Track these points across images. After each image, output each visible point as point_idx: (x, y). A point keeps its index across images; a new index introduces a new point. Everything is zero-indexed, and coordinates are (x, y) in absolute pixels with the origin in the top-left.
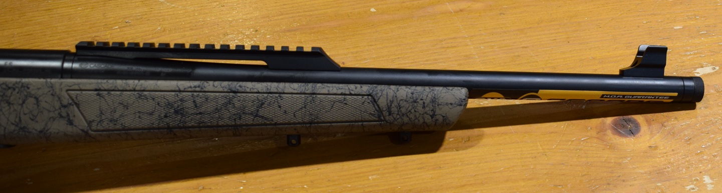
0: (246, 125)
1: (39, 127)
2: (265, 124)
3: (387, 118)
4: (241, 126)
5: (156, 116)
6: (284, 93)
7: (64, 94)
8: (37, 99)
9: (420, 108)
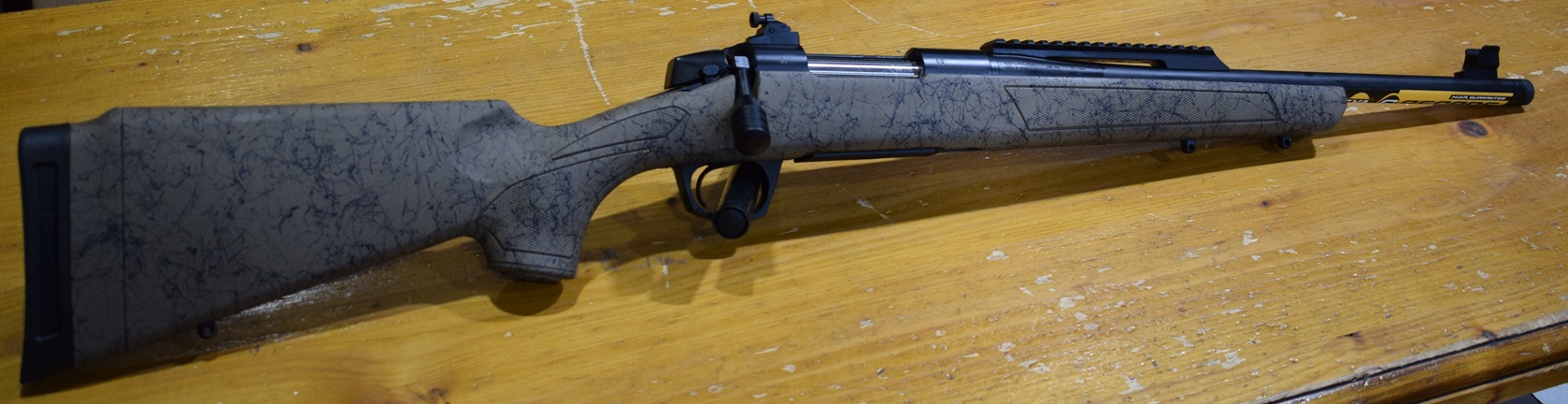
0: (1164, 124)
1: (981, 125)
2: (1180, 123)
3: (1283, 117)
4: (1160, 124)
5: (1087, 114)
6: (1195, 90)
7: (1002, 89)
8: (978, 95)
9: (1310, 106)
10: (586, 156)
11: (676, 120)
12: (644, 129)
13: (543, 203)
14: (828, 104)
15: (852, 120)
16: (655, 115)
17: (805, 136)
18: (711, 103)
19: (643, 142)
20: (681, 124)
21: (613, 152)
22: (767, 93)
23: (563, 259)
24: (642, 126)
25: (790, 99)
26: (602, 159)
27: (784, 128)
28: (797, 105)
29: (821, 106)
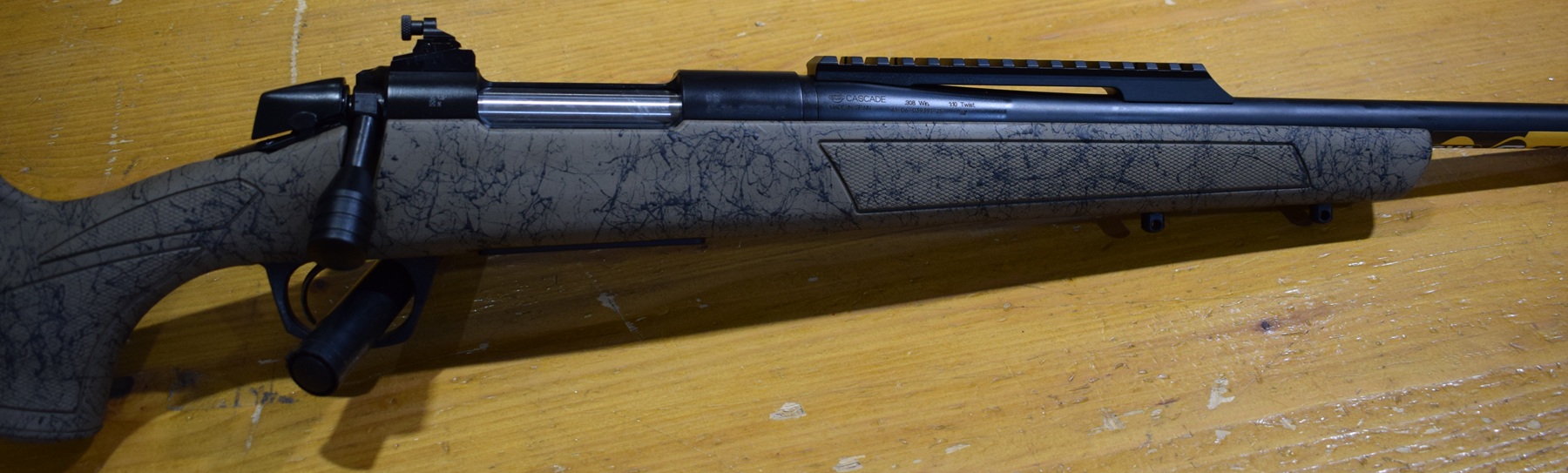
0: (1103, 196)
2: (1131, 195)
3: (1315, 181)
4: (1095, 197)
5: (964, 184)
6: (1162, 142)
7: (815, 147)
8: (769, 156)
9: (1365, 164)
10: (92, 258)
11: (241, 201)
12: (189, 215)
13: (19, 333)
14: (500, 176)
15: (541, 201)
16: (208, 194)
17: (460, 226)
18: (299, 176)
19: (188, 236)
20: (249, 209)
21: (137, 252)
22: (395, 159)
23: (58, 415)
24: (185, 211)
25: (435, 167)
26: (118, 264)
27: (424, 215)
28: (447, 178)
29: (490, 179)
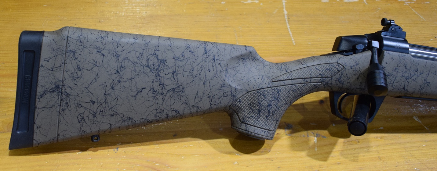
10: (290, 82)
11: (338, 70)
12: (321, 73)
13: (264, 103)
14: (416, 73)
15: (427, 82)
16: (327, 66)
17: (401, 87)
18: (357, 64)
19: (319, 79)
20: (340, 73)
21: (303, 82)
22: (386, 63)
23: (269, 131)
24: (320, 71)
25: (398, 68)
26: (297, 85)
27: (392, 82)
28: (401, 71)
29: (413, 74)
